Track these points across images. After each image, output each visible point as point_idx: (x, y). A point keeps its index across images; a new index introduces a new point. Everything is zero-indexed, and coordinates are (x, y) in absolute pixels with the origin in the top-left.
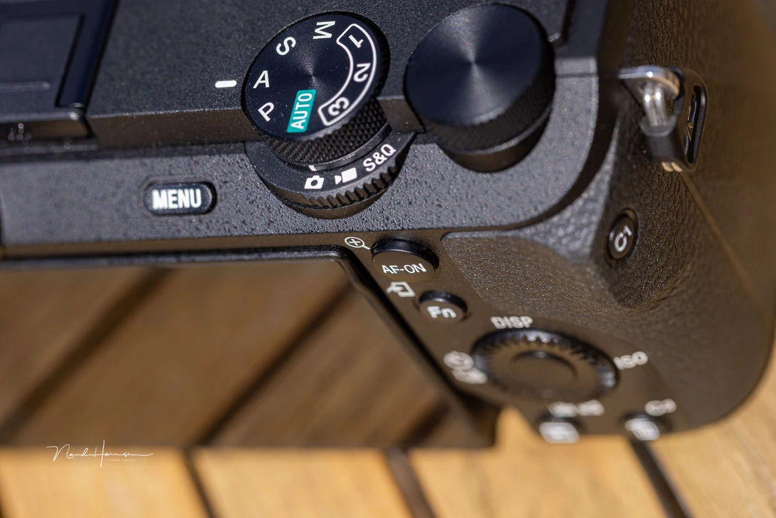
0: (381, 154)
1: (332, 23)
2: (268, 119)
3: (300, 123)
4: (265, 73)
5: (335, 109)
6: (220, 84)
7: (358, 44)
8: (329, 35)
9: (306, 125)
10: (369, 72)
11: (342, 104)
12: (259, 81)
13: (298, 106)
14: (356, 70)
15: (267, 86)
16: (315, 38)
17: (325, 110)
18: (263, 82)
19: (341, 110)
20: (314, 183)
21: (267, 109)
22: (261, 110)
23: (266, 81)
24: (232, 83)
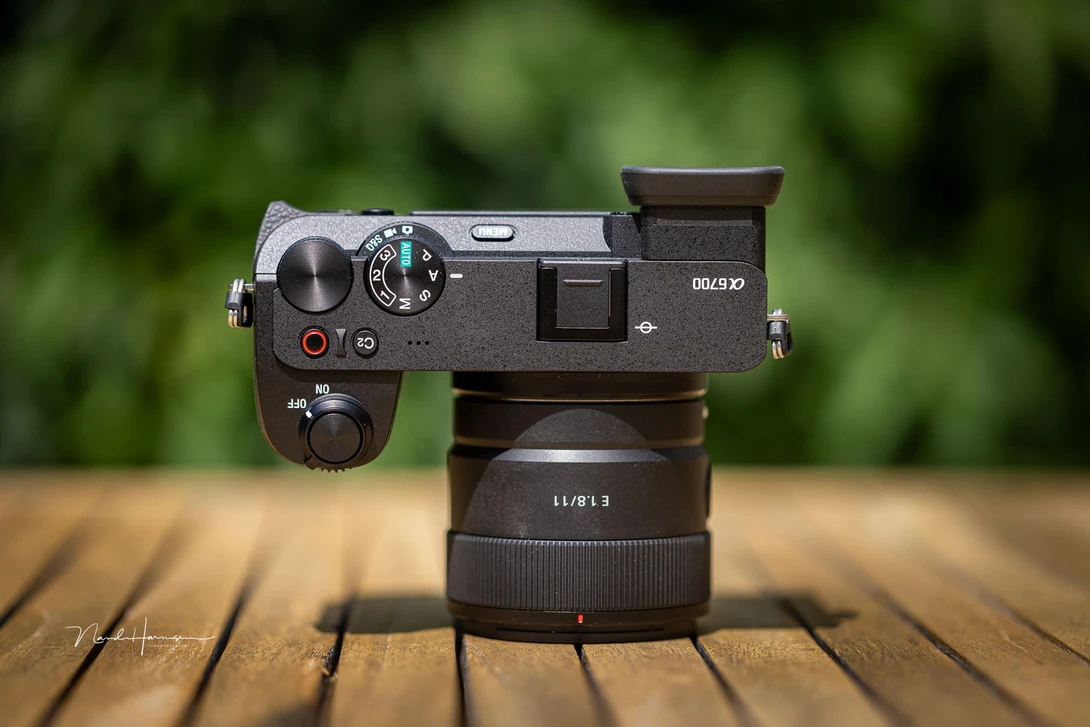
0: (373, 244)
1: (402, 307)
2: (424, 251)
3: (405, 247)
4: (433, 280)
5: (387, 254)
6: (460, 276)
7: (383, 293)
8: (402, 300)
9: (401, 245)
10: (373, 276)
11: (384, 257)
12: (436, 274)
13: (409, 257)
14: (380, 277)
15: (430, 271)
16: (409, 300)
17: (392, 254)
18: (433, 274)
19: (383, 252)
20: (407, 230)
21: (427, 257)
22: (430, 256)
23: (431, 274)
24: (453, 276)
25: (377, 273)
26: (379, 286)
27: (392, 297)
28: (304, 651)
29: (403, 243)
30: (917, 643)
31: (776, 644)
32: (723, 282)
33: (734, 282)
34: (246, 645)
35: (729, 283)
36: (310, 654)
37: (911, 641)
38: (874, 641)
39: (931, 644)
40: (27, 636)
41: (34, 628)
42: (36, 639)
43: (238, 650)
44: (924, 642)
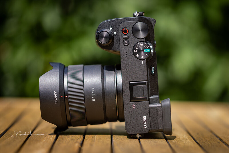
6: (143, 63)
12: (143, 58)
25: (142, 44)
26: (139, 45)
27: (137, 48)
28: (75, 141)
29: (149, 50)
30: (219, 143)
31: (186, 142)
32: (145, 123)
33: (146, 126)
34: (62, 140)
35: (145, 125)
36: (76, 142)
37: (218, 142)
38: (209, 142)
39: (223, 143)
40: (10, 137)
41: (12, 134)
42: (12, 137)
43: (60, 141)
44: (221, 142)
